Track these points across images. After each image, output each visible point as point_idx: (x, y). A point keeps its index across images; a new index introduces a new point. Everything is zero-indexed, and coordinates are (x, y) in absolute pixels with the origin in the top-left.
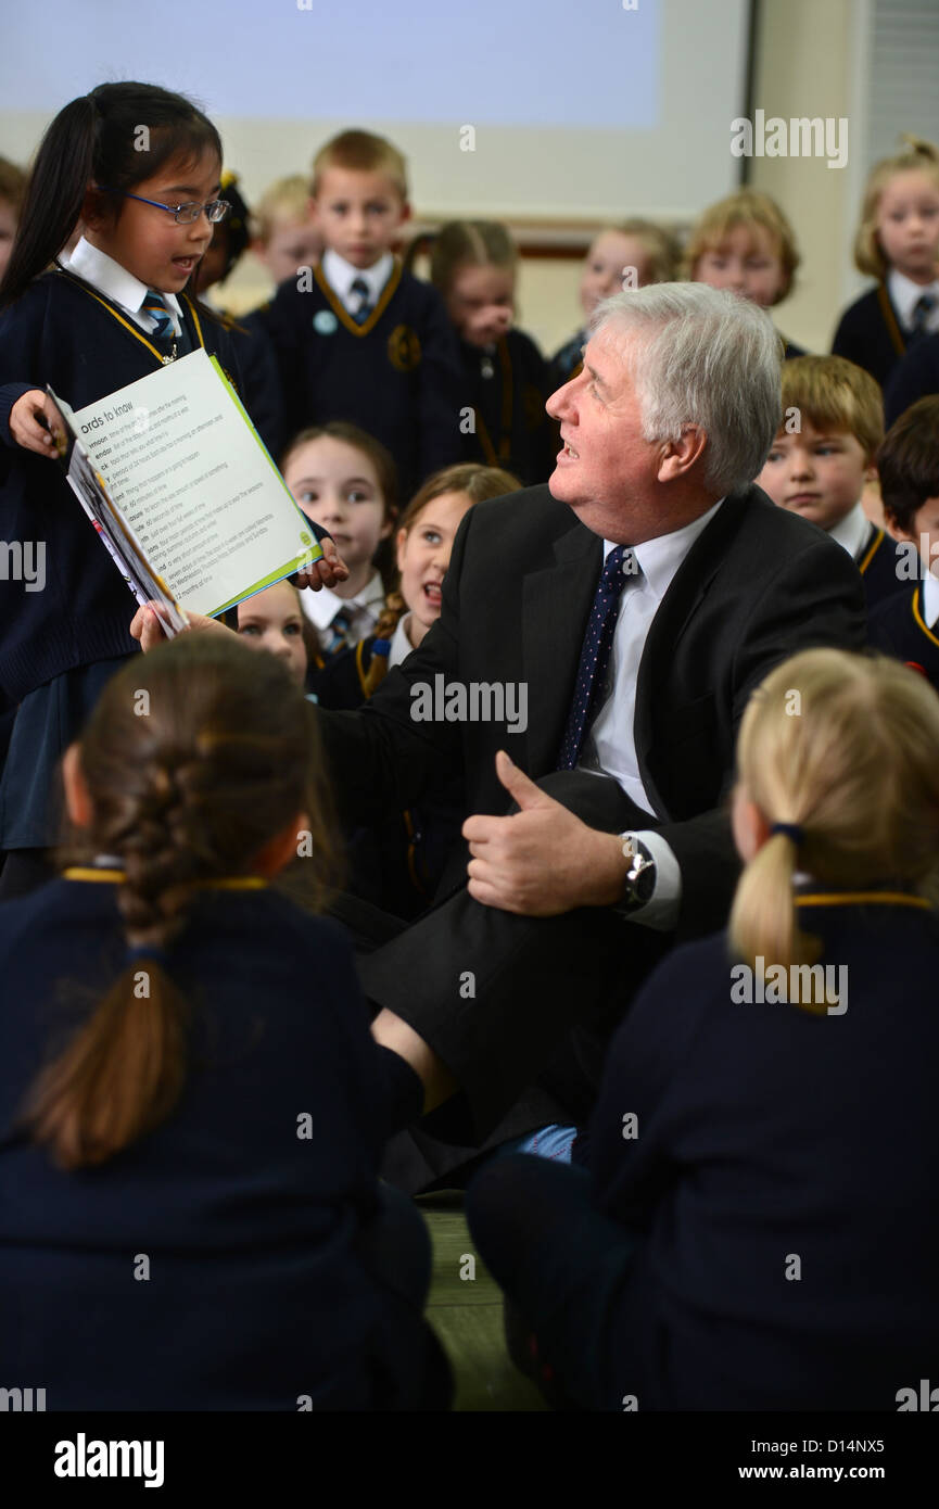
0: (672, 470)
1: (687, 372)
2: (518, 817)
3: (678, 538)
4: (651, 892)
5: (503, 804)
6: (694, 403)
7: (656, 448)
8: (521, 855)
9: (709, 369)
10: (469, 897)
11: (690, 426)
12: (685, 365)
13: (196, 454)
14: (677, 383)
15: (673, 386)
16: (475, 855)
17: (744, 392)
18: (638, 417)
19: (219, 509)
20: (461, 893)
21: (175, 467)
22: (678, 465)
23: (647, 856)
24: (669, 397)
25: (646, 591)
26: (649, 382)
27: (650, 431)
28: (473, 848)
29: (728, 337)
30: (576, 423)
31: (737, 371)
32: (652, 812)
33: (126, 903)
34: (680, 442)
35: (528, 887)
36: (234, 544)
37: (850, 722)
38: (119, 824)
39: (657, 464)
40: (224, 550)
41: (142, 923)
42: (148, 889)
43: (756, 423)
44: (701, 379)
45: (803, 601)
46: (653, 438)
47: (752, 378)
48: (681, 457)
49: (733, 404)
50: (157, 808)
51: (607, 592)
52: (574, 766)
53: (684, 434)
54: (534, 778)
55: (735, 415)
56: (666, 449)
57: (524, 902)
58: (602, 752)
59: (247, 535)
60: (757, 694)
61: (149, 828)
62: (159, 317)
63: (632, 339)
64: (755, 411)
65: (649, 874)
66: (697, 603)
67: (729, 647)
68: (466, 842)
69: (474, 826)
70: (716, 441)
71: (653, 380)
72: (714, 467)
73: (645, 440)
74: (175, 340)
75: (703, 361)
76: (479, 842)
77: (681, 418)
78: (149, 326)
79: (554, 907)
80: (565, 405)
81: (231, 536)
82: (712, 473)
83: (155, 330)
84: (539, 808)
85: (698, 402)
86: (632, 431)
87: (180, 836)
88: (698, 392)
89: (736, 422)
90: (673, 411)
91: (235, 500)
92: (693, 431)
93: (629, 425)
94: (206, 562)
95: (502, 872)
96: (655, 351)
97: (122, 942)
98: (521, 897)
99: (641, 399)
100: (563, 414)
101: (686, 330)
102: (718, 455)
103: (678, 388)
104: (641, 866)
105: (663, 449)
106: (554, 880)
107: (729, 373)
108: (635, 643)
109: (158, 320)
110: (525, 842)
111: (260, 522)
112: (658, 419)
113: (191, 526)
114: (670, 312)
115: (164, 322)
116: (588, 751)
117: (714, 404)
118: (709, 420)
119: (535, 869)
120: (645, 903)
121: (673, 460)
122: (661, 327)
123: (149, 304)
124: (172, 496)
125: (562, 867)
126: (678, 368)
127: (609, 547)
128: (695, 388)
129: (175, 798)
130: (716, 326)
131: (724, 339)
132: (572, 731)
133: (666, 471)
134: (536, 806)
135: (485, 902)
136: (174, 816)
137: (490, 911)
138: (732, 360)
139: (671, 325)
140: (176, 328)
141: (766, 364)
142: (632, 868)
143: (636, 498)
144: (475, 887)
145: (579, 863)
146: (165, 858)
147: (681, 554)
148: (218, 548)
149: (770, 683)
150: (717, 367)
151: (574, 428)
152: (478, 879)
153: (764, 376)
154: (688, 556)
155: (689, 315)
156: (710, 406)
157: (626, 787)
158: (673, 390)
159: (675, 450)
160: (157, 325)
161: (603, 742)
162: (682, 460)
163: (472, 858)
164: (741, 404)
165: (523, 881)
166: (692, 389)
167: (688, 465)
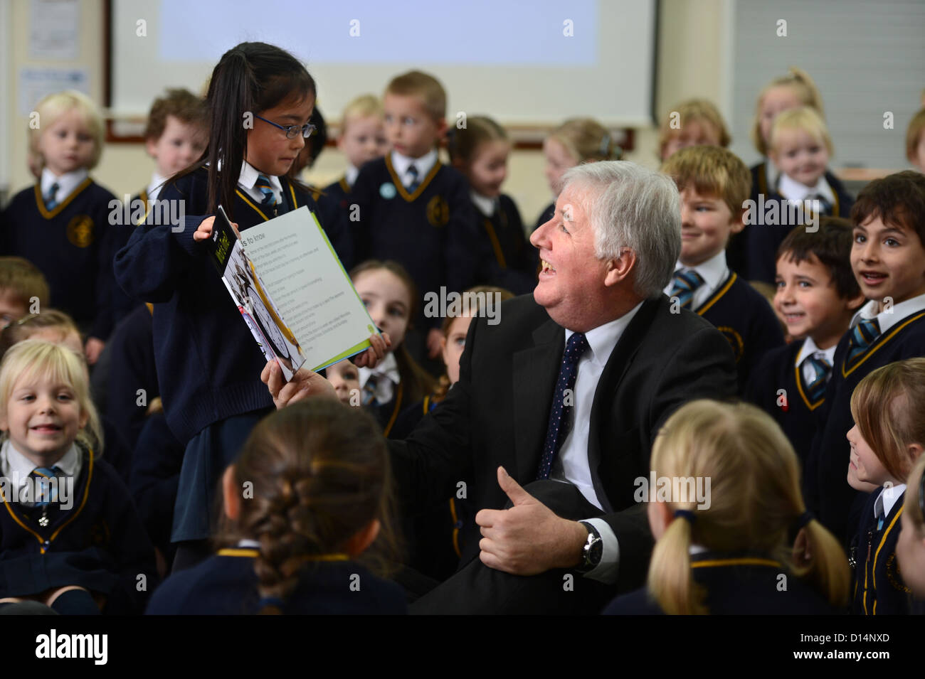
0: (615, 278)
1: (624, 214)
2: (511, 509)
3: (613, 326)
4: (599, 558)
5: (502, 502)
6: (628, 233)
7: (603, 264)
8: (513, 535)
9: (638, 213)
10: (480, 562)
11: (625, 249)
12: (623, 209)
13: (303, 271)
14: (618, 221)
15: (615, 222)
16: (483, 535)
17: (660, 228)
18: (592, 243)
19: (317, 306)
20: (476, 560)
21: (290, 277)
22: (619, 275)
23: (597, 535)
24: (613, 229)
25: (593, 362)
26: (600, 220)
27: (600, 252)
28: (483, 531)
29: (650, 192)
30: (551, 249)
31: (656, 214)
32: (599, 506)
33: (259, 569)
34: (619, 260)
35: (519, 556)
36: (326, 328)
37: (722, 442)
38: (257, 516)
39: (604, 275)
40: (320, 331)
41: (270, 582)
42: (274, 559)
43: (667, 248)
44: (633, 219)
45: (695, 366)
46: (601, 256)
47: (665, 219)
48: (619, 269)
49: (653, 236)
50: (282, 506)
51: (569, 363)
52: (548, 477)
53: (622, 254)
54: (522, 485)
55: (655, 242)
56: (610, 265)
57: (515, 566)
58: (566, 468)
59: (334, 324)
60: (662, 431)
61: (276, 519)
62: (265, 192)
63: (588, 193)
64: (666, 241)
65: (598, 546)
66: (626, 369)
67: (648, 396)
68: (478, 527)
69: (484, 516)
70: (642, 259)
71: (602, 219)
72: (640, 278)
73: (596, 258)
74: (276, 206)
75: (634, 207)
76: (485, 527)
77: (621, 244)
78: (258, 198)
79: (536, 569)
80: (543, 237)
81: (325, 323)
82: (639, 281)
83: (263, 200)
84: (525, 504)
85: (631, 233)
86: (589, 252)
87: (296, 526)
88: (631, 226)
89: (655, 247)
90: (614, 239)
91: (326, 301)
92: (628, 252)
93: (586, 248)
94: (308, 338)
95: (500, 547)
96: (604, 199)
97: (256, 594)
98: (514, 563)
99: (594, 231)
100: (541, 243)
101: (623, 188)
102: (643, 269)
103: (618, 224)
104: (592, 541)
105: (608, 264)
106: (535, 551)
107: (651, 215)
108: (588, 396)
109: (265, 194)
110: (515, 527)
111: (342, 316)
112: (605, 244)
113: (300, 315)
114: (612, 177)
115: (269, 195)
116: (557, 467)
117: (642, 234)
118: (638, 245)
119: (521, 544)
120: (595, 566)
121: (615, 271)
122: (606, 185)
123: (259, 184)
124: (288, 294)
125: (541, 543)
126: (618, 212)
127: (568, 334)
128: (629, 225)
129: (294, 500)
130: (642, 186)
131: (647, 195)
132: (546, 453)
133: (610, 278)
134: (524, 502)
135: (490, 566)
136: (292, 512)
137: (494, 572)
138: (653, 207)
139: (613, 183)
140: (278, 198)
141: (673, 211)
142: (587, 543)
143: (590, 297)
144: (484, 556)
145: (552, 540)
146: (285, 539)
147: (617, 337)
148: (315, 331)
149: (669, 423)
150: (643, 210)
151: (549, 252)
152: (486, 551)
153: (672, 219)
154: (621, 338)
155: (624, 178)
156: (639, 236)
157: (582, 491)
158: (615, 225)
159: (616, 265)
160: (264, 197)
161: (566, 461)
162: (620, 272)
163: (483, 537)
164: (658, 235)
165: (515, 552)
166: (627, 225)
167: (624, 275)
